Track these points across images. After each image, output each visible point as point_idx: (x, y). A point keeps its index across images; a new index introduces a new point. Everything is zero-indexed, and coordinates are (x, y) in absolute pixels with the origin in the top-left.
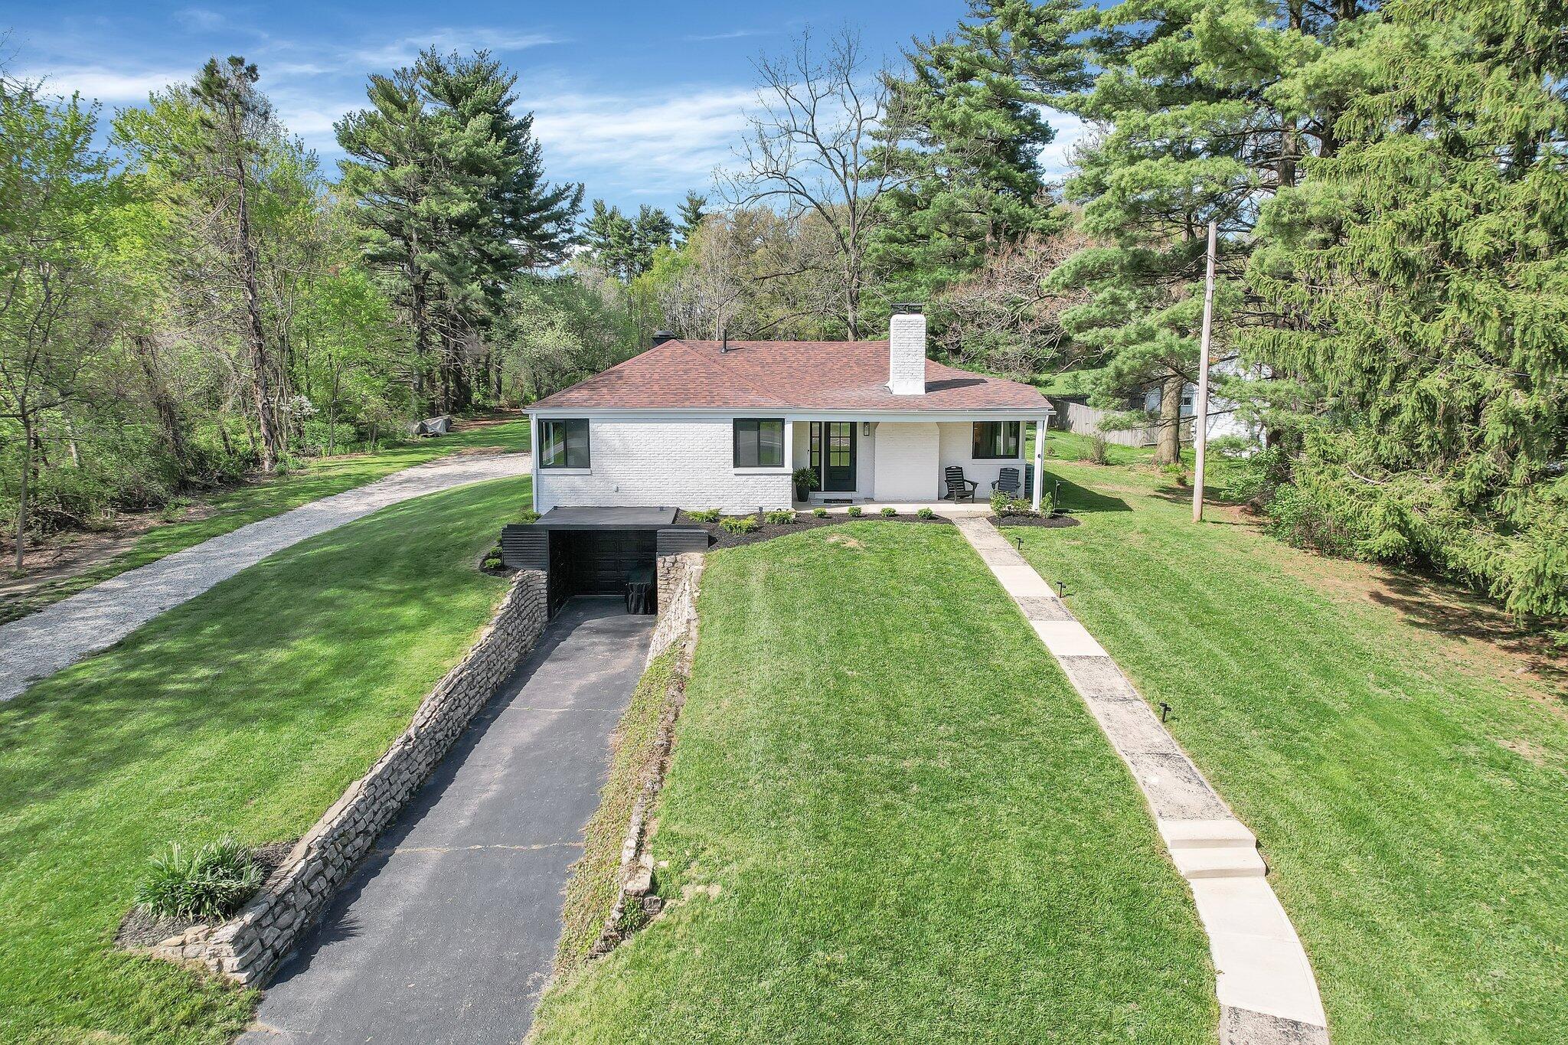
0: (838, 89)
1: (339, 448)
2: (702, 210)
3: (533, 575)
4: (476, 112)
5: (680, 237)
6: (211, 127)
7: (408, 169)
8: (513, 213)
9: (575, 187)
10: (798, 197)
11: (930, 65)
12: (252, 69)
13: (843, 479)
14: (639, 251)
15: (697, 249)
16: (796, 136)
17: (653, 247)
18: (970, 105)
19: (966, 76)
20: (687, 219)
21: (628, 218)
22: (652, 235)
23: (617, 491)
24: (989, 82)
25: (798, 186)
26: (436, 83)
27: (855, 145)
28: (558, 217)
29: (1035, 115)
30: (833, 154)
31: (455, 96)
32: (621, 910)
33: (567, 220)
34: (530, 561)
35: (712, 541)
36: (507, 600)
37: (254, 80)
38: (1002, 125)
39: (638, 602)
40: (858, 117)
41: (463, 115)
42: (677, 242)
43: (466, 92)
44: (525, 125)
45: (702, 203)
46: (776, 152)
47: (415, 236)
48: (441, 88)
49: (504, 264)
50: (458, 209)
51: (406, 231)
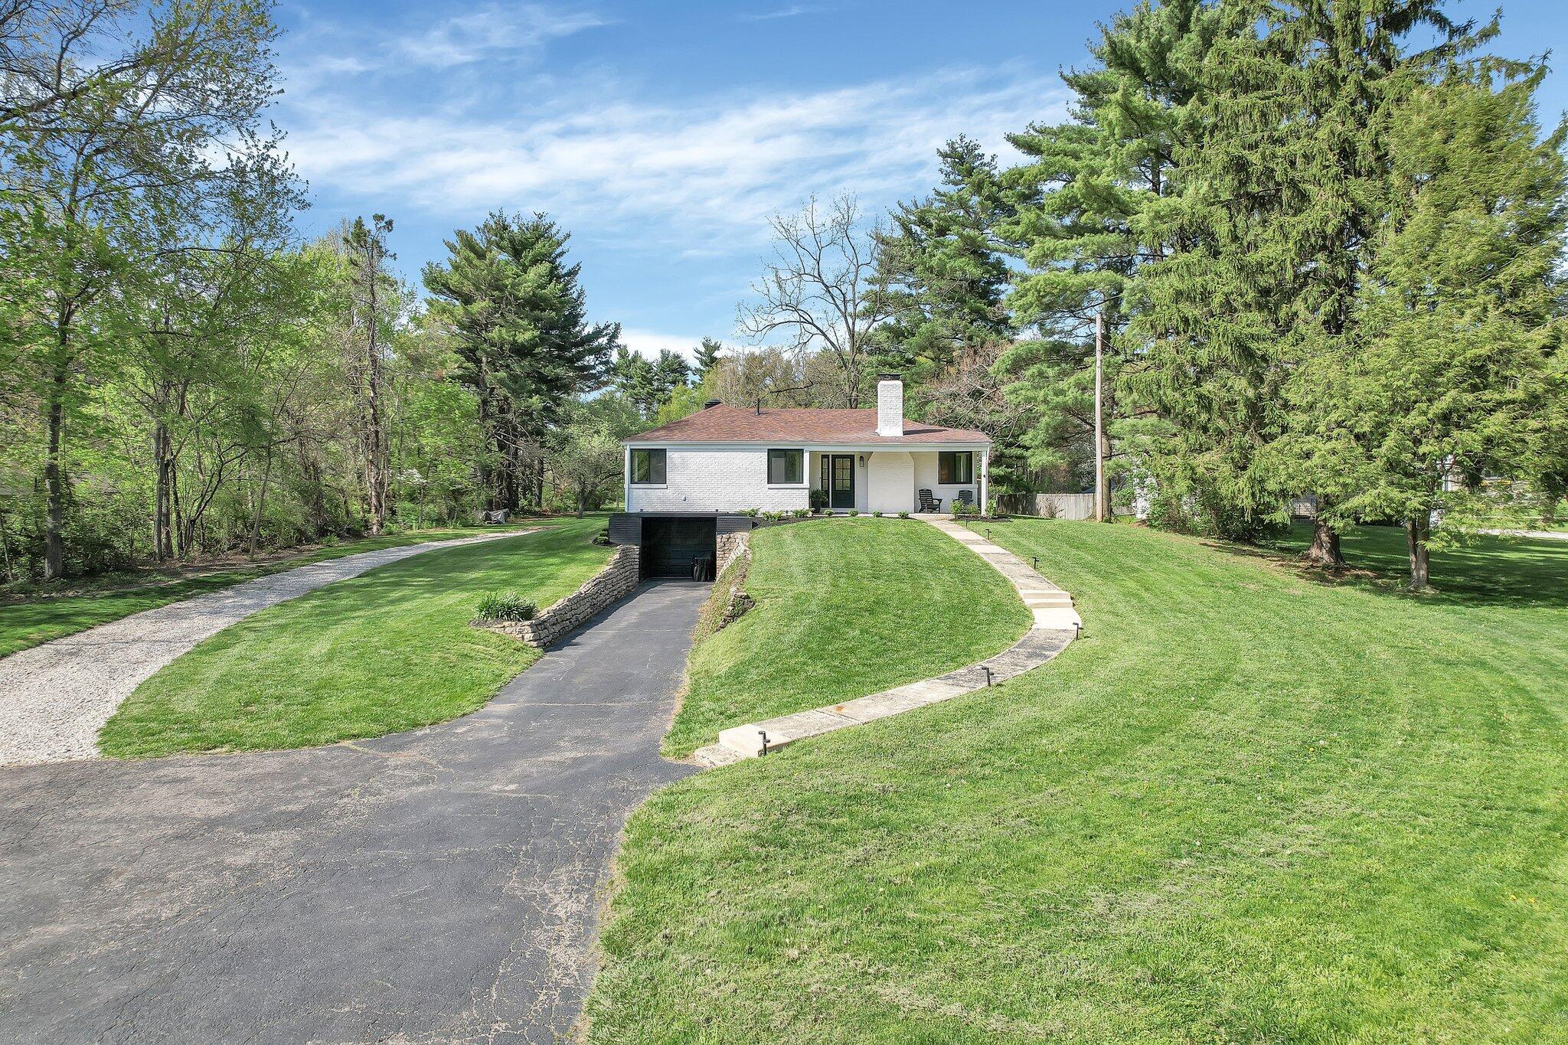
0: (839, 241)
1: (426, 524)
2: (717, 354)
3: (630, 548)
4: (535, 262)
5: (697, 378)
6: (356, 265)
7: (483, 304)
8: (559, 347)
9: (613, 326)
10: (806, 325)
11: (915, 224)
12: (390, 223)
13: (845, 498)
14: (658, 390)
15: (713, 386)
16: (805, 277)
17: (671, 388)
18: (945, 254)
19: (942, 232)
20: (702, 362)
21: (650, 360)
22: (671, 376)
23: (685, 500)
24: (961, 236)
25: (807, 317)
26: (502, 238)
27: (854, 286)
28: (598, 351)
29: (999, 262)
30: (835, 292)
31: (517, 249)
32: (733, 605)
33: (605, 354)
34: (628, 539)
35: (755, 525)
36: (617, 556)
37: (390, 231)
38: (974, 271)
39: (701, 572)
40: (855, 261)
41: (524, 265)
42: (693, 383)
43: (526, 245)
44: (573, 273)
45: (717, 348)
46: (789, 288)
47: (484, 359)
48: (505, 243)
49: (555, 384)
50: (523, 337)
51: (479, 353)
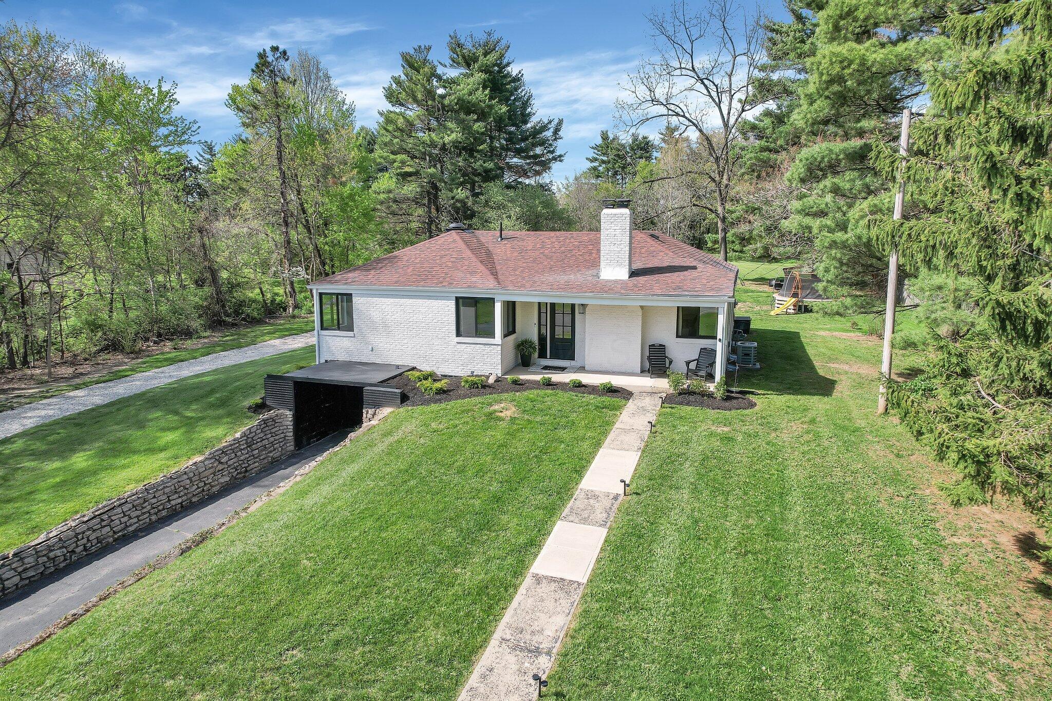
3: (282, 414)
13: (565, 348)
20: (664, 141)
21: (623, 142)
22: (639, 153)
23: (372, 350)
28: (544, 143)
33: (551, 145)
34: (283, 405)
35: (404, 400)
36: (238, 435)
47: (427, 158)
